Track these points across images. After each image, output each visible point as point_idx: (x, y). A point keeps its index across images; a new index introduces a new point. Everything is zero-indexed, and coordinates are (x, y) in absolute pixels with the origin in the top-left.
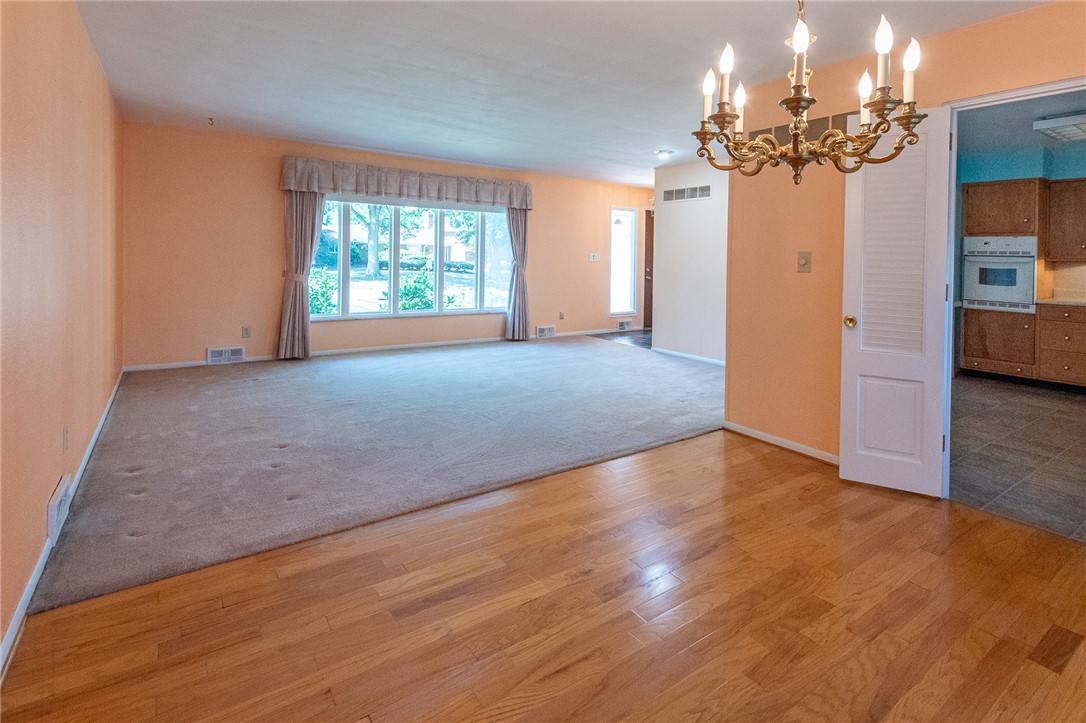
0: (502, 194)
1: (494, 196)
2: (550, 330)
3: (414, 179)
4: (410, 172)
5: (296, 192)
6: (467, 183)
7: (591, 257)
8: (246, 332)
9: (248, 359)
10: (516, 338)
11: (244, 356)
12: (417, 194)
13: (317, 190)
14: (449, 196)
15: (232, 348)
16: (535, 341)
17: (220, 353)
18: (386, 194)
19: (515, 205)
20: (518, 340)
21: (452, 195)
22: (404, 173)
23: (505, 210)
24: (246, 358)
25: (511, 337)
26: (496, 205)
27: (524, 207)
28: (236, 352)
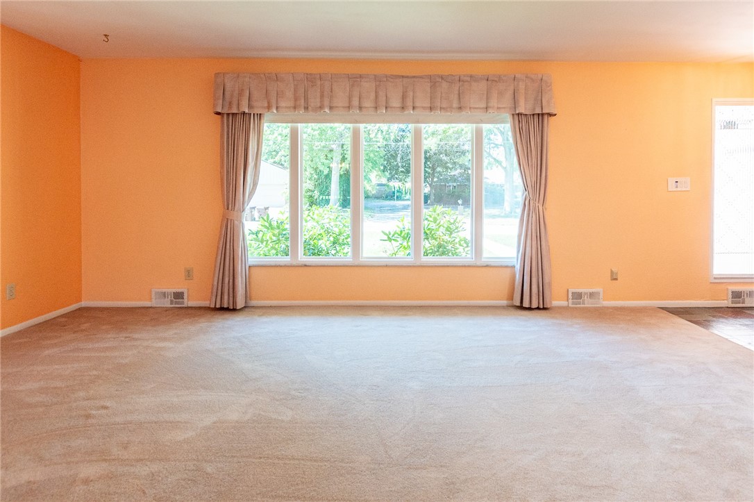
0: (501, 94)
1: (488, 98)
2: (592, 295)
3: (368, 86)
4: (361, 77)
5: (228, 114)
6: (445, 85)
7: (671, 181)
8: (189, 274)
9: (191, 304)
10: (526, 304)
11: (186, 300)
12: (372, 105)
13: (247, 111)
14: (417, 104)
15: (174, 290)
16: (562, 311)
17: (164, 295)
18: (331, 108)
19: (521, 110)
20: (530, 309)
21: (423, 101)
22: (355, 79)
23: (508, 117)
24: (188, 302)
25: (518, 304)
26: (490, 110)
27: (538, 111)
28: (179, 296)
